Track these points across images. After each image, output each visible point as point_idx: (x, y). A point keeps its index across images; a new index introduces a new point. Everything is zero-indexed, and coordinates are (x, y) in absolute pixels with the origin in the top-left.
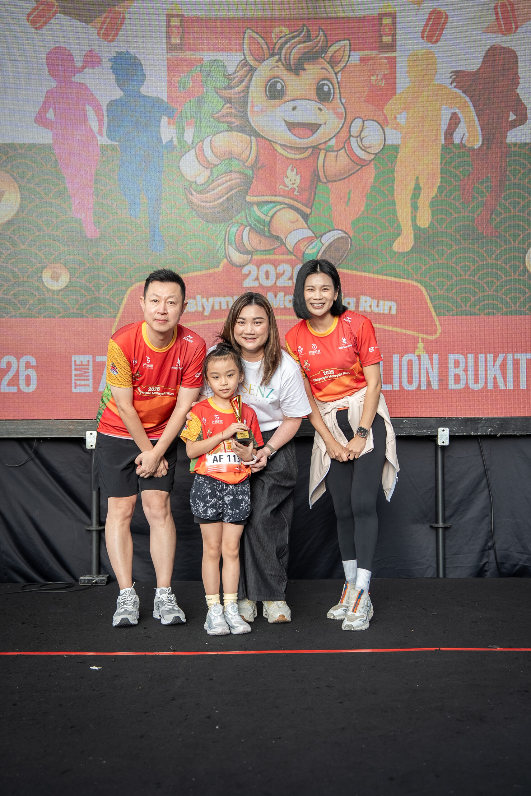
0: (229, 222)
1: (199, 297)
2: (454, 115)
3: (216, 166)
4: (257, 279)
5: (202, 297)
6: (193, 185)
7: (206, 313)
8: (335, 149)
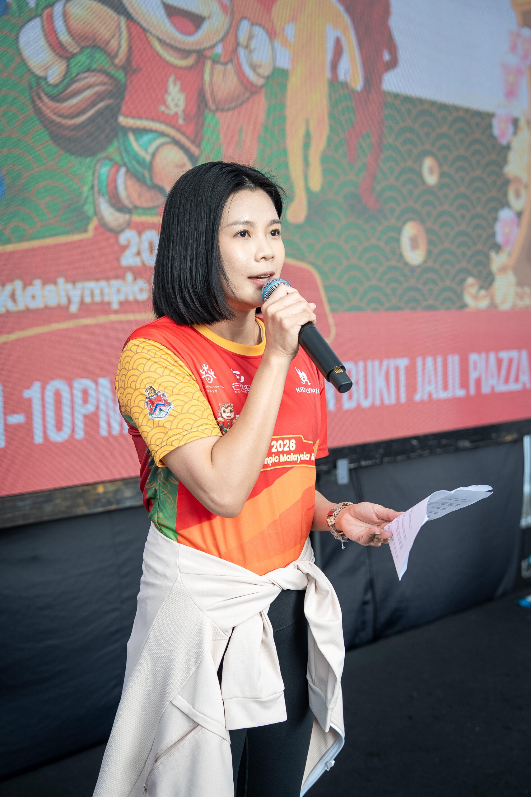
0: (99, 156)
1: (61, 281)
2: (338, 42)
3: (74, 55)
4: (138, 253)
5: (67, 280)
6: (43, 82)
7: (74, 309)
8: (222, 60)
